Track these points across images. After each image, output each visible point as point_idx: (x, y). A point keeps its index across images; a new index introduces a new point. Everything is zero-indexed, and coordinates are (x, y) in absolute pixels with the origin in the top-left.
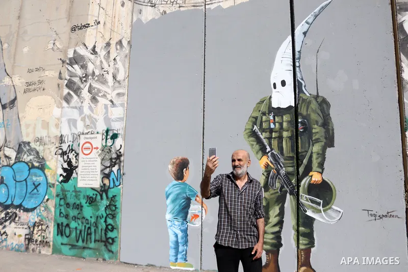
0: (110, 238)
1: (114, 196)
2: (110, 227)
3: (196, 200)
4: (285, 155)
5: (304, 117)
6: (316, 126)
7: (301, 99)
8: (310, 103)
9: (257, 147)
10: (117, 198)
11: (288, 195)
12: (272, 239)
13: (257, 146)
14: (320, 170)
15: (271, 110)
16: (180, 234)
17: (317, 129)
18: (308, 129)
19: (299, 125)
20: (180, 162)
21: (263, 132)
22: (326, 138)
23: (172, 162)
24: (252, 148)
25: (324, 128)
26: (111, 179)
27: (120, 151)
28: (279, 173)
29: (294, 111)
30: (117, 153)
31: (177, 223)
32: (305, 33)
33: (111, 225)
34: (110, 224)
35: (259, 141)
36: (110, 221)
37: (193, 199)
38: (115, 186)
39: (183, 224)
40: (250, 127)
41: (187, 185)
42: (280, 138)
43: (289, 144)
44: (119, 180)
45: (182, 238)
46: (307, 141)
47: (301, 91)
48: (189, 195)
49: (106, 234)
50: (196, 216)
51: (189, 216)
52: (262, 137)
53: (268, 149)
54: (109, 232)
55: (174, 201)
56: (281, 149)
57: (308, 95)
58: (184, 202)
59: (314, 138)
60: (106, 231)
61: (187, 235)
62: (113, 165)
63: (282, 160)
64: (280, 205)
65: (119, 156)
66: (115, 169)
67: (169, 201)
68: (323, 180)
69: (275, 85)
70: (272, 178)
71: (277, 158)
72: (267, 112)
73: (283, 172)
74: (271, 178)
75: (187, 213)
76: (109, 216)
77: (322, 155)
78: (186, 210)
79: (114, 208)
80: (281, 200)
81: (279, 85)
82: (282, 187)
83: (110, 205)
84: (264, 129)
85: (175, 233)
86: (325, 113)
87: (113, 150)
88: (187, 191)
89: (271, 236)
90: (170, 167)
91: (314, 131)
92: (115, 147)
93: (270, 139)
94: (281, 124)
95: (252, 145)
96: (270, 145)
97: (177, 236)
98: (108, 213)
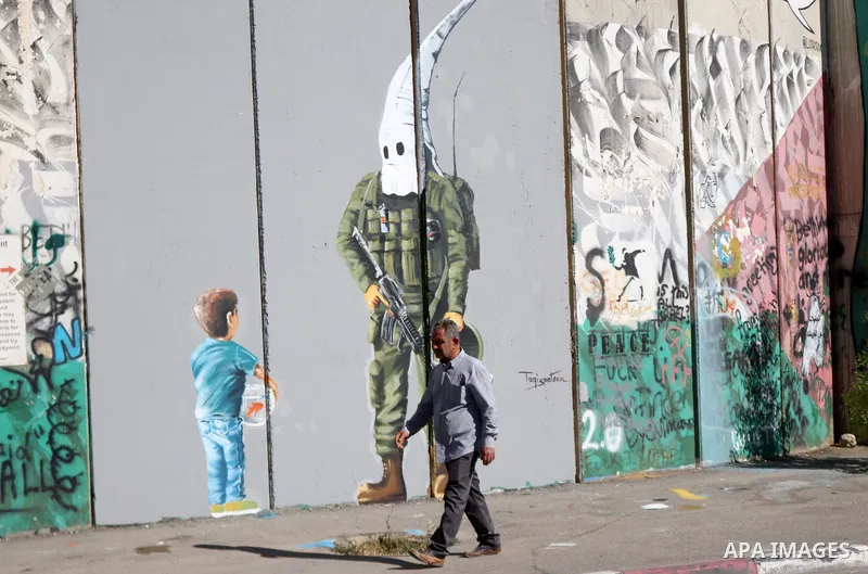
0: (67, 477)
1: (68, 382)
2: (63, 453)
3: (255, 374)
4: (407, 283)
5: (435, 216)
6: (452, 232)
7: (430, 182)
8: (443, 188)
9: (360, 268)
10: (75, 386)
11: (413, 353)
12: (390, 434)
13: (361, 266)
14: (460, 310)
15: (381, 198)
16: (228, 446)
17: (454, 237)
18: (440, 236)
19: (428, 228)
20: (217, 300)
21: (370, 239)
22: (468, 254)
23: (201, 299)
24: (352, 270)
25: (465, 235)
26: (57, 341)
27: (75, 275)
28: (397, 316)
29: (419, 202)
30: (67, 283)
31: (219, 424)
32: (435, 55)
33: (67, 448)
34: (62, 448)
35: (363, 257)
36: (62, 440)
37: (250, 373)
38: (68, 358)
39: (232, 424)
40: (348, 230)
41: (237, 345)
42: (397, 252)
43: (412, 263)
44: (78, 344)
45: (233, 453)
46: (440, 258)
47: (429, 167)
48: (241, 365)
49: (54, 471)
50: (257, 406)
51: (244, 408)
52: (368, 249)
53: (379, 273)
54: (61, 463)
55: (210, 380)
56: (399, 272)
57: (441, 175)
58: (231, 380)
59: (450, 254)
60: (54, 463)
61: (243, 446)
62: (58, 310)
63: (401, 292)
64: (401, 372)
65: (73, 288)
66: (66, 318)
67: (199, 382)
68: (465, 326)
69: (386, 149)
70: (387, 325)
71: (394, 290)
72: (375, 203)
73: (403, 313)
74: (385, 325)
75: (239, 403)
76: (60, 428)
77: (463, 283)
78: (237, 396)
79: (71, 409)
80: (402, 363)
81: (393, 151)
82: (403, 340)
83: (59, 403)
84: (371, 235)
85: (218, 445)
86: (467, 210)
87: (55, 274)
88: (238, 358)
89: (390, 429)
90: (198, 310)
91: (450, 240)
92: (61, 268)
93: (380, 252)
94: (398, 226)
95: (353, 264)
96: (382, 264)
97: (221, 450)
98: (54, 421)
